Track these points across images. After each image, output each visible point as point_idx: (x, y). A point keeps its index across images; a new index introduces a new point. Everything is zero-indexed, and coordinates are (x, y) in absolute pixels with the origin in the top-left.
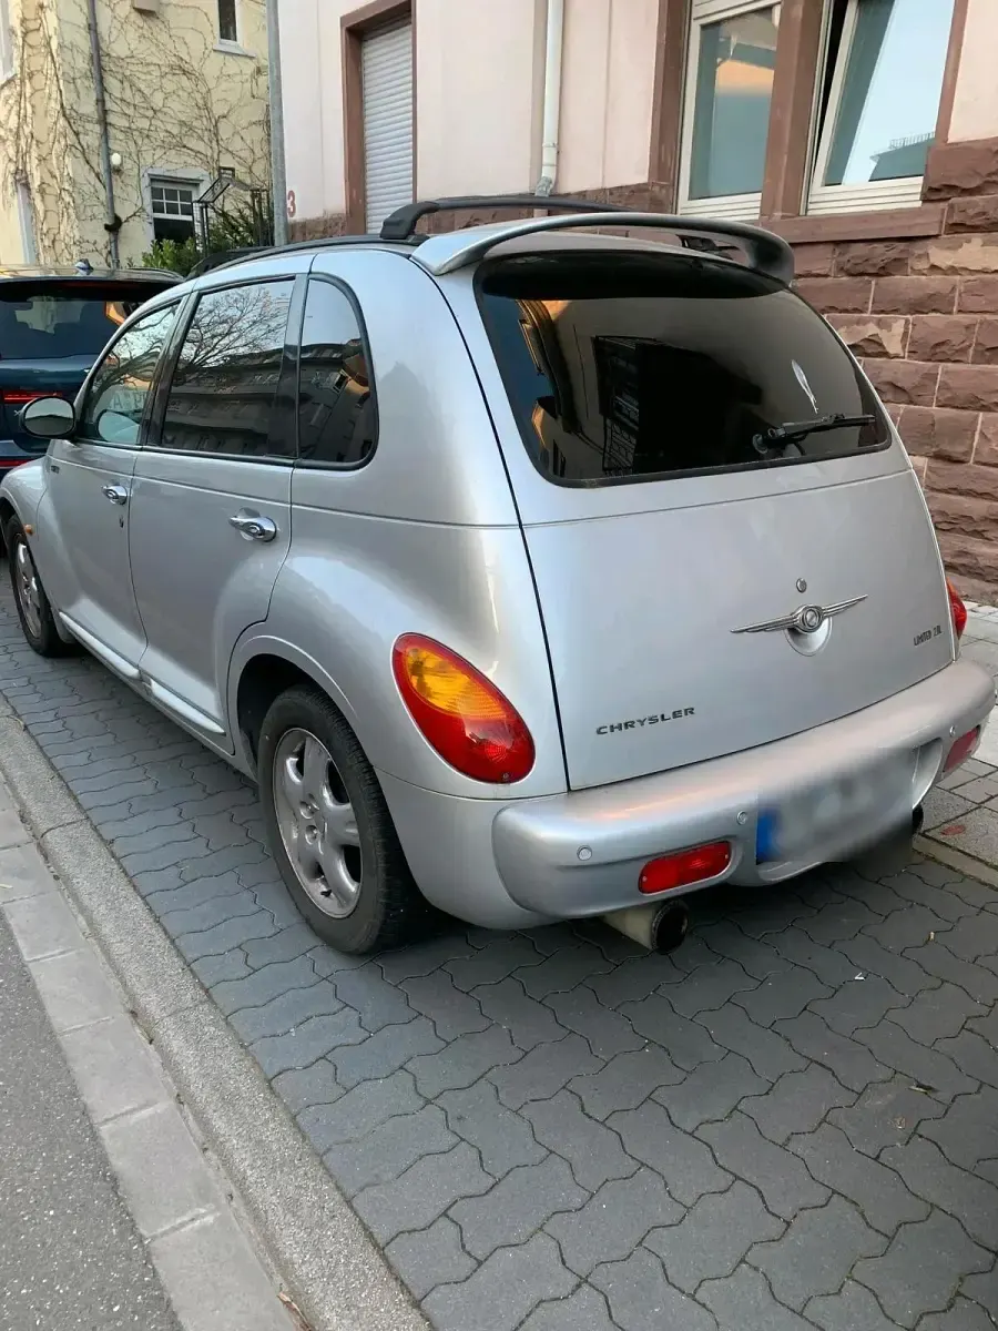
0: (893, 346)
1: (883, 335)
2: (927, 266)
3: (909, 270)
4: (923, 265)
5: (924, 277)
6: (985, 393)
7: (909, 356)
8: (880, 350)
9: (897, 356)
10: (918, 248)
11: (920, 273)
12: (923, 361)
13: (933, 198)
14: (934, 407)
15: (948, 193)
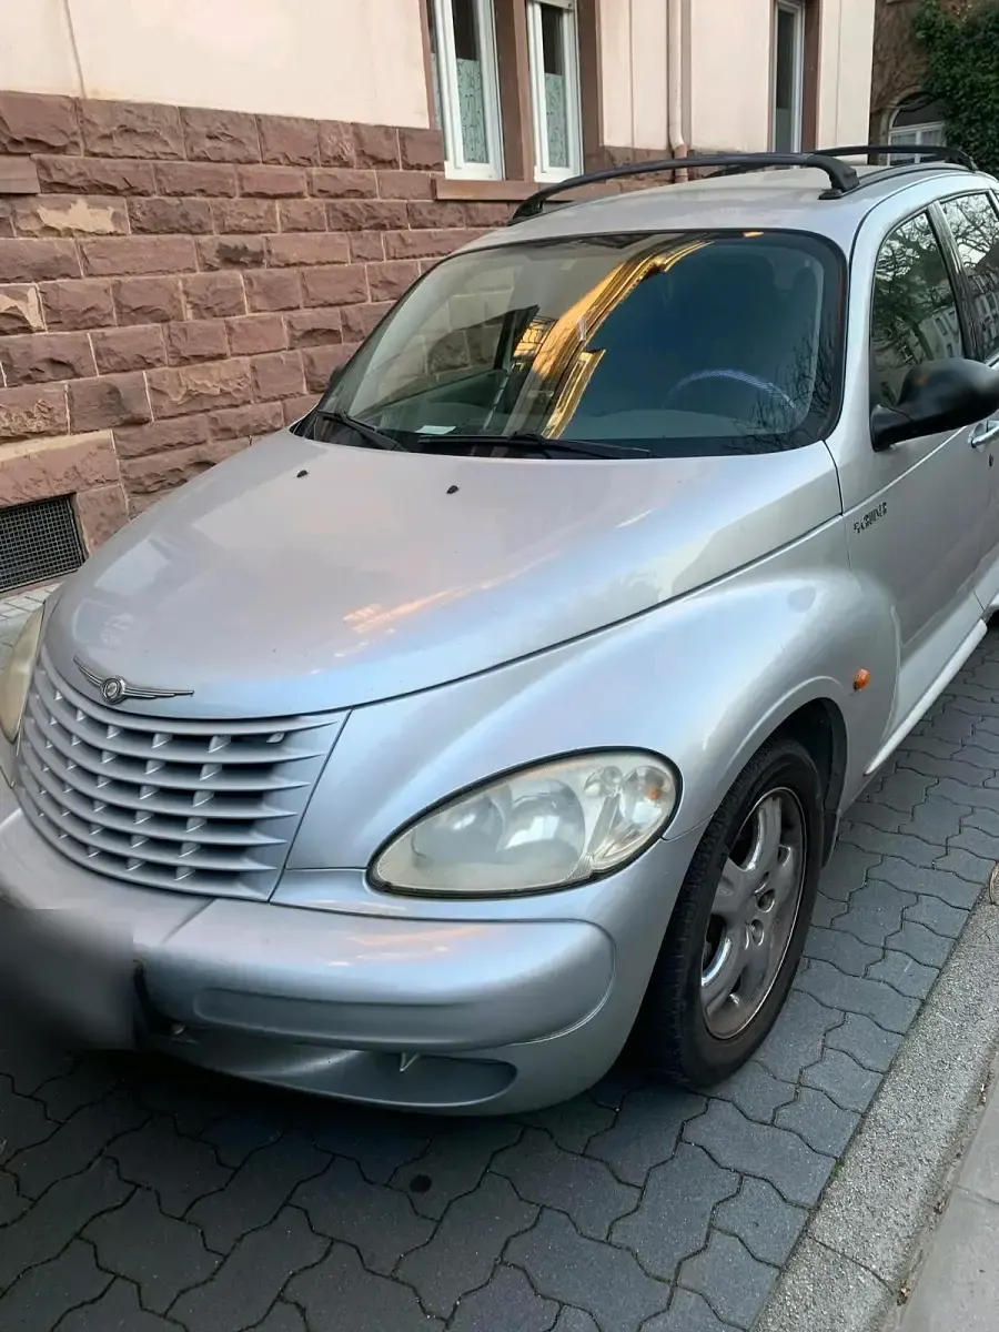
0: (34, 318)
1: (21, 305)
2: (38, 227)
3: (15, 232)
4: (33, 226)
5: (35, 240)
6: (149, 351)
7: (49, 329)
8: (21, 325)
9: (40, 330)
10: (21, 207)
11: (30, 233)
12: (70, 330)
13: (14, 151)
14: (99, 376)
15: (31, 148)
